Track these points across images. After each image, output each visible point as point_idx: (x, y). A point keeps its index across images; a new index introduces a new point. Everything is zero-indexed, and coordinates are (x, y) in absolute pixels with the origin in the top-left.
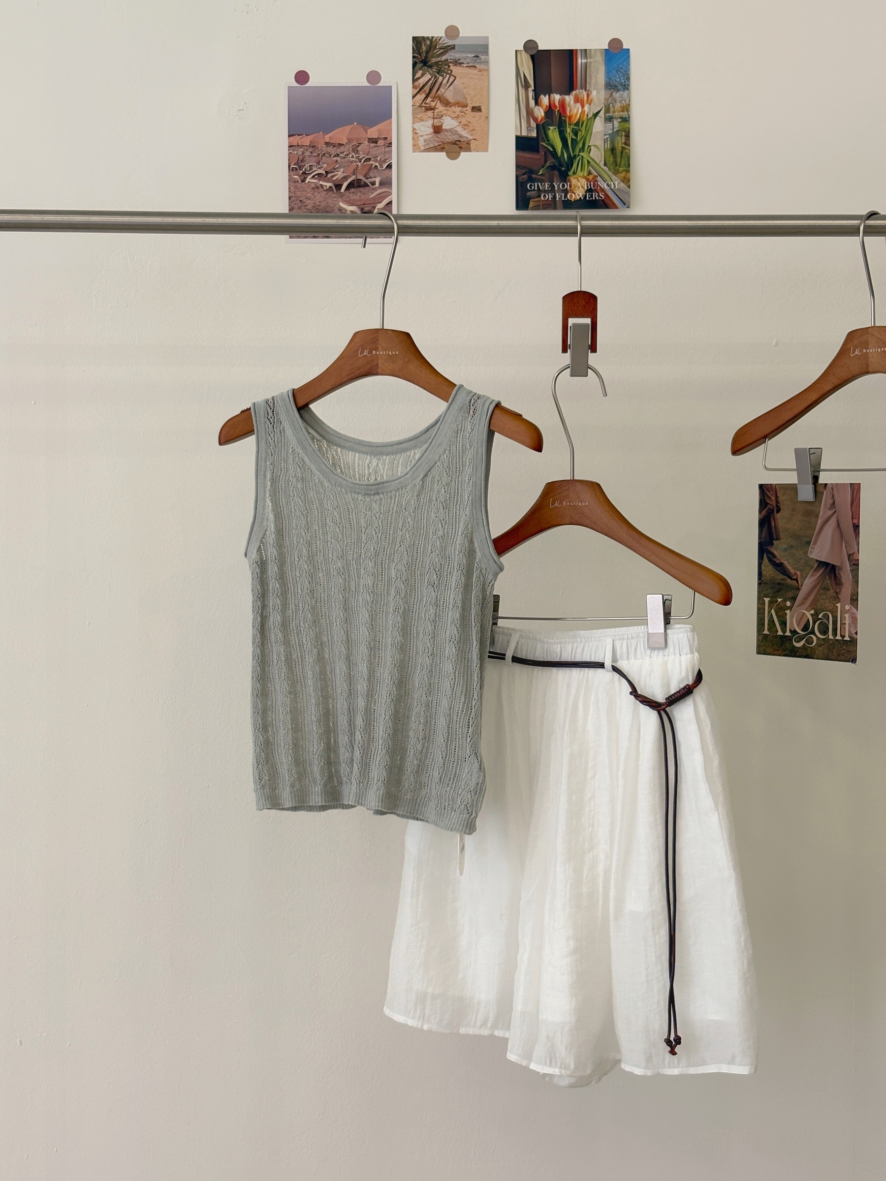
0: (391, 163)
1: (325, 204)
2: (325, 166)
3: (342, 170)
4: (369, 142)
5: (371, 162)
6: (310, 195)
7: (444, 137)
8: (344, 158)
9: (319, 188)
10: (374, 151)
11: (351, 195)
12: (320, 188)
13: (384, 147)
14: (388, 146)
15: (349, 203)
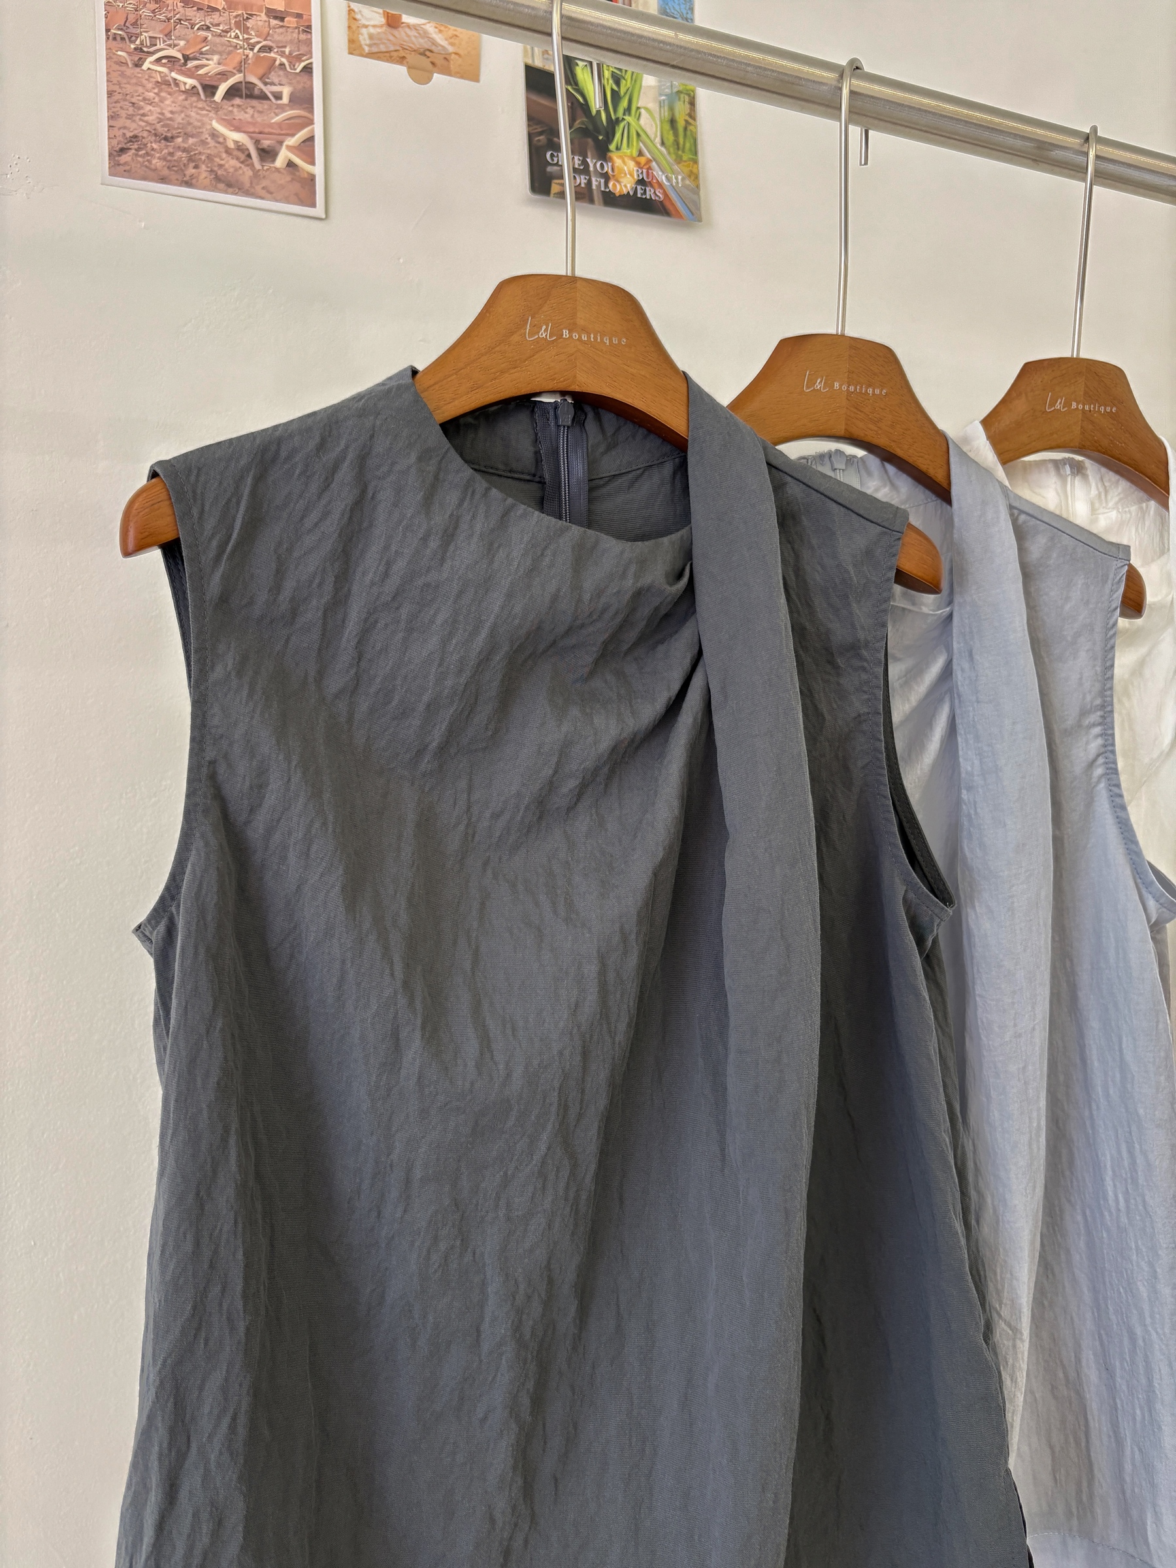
0: (311, 63)
1: (183, 119)
2: (182, 43)
3: (216, 58)
4: (265, 13)
5: (272, 55)
6: (151, 95)
7: (403, 34)
8: (220, 36)
9: (170, 85)
10: (278, 36)
11: (235, 110)
12: (173, 86)
13: (297, 30)
14: (304, 31)
15: (233, 126)
